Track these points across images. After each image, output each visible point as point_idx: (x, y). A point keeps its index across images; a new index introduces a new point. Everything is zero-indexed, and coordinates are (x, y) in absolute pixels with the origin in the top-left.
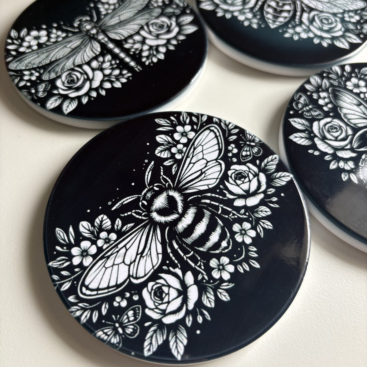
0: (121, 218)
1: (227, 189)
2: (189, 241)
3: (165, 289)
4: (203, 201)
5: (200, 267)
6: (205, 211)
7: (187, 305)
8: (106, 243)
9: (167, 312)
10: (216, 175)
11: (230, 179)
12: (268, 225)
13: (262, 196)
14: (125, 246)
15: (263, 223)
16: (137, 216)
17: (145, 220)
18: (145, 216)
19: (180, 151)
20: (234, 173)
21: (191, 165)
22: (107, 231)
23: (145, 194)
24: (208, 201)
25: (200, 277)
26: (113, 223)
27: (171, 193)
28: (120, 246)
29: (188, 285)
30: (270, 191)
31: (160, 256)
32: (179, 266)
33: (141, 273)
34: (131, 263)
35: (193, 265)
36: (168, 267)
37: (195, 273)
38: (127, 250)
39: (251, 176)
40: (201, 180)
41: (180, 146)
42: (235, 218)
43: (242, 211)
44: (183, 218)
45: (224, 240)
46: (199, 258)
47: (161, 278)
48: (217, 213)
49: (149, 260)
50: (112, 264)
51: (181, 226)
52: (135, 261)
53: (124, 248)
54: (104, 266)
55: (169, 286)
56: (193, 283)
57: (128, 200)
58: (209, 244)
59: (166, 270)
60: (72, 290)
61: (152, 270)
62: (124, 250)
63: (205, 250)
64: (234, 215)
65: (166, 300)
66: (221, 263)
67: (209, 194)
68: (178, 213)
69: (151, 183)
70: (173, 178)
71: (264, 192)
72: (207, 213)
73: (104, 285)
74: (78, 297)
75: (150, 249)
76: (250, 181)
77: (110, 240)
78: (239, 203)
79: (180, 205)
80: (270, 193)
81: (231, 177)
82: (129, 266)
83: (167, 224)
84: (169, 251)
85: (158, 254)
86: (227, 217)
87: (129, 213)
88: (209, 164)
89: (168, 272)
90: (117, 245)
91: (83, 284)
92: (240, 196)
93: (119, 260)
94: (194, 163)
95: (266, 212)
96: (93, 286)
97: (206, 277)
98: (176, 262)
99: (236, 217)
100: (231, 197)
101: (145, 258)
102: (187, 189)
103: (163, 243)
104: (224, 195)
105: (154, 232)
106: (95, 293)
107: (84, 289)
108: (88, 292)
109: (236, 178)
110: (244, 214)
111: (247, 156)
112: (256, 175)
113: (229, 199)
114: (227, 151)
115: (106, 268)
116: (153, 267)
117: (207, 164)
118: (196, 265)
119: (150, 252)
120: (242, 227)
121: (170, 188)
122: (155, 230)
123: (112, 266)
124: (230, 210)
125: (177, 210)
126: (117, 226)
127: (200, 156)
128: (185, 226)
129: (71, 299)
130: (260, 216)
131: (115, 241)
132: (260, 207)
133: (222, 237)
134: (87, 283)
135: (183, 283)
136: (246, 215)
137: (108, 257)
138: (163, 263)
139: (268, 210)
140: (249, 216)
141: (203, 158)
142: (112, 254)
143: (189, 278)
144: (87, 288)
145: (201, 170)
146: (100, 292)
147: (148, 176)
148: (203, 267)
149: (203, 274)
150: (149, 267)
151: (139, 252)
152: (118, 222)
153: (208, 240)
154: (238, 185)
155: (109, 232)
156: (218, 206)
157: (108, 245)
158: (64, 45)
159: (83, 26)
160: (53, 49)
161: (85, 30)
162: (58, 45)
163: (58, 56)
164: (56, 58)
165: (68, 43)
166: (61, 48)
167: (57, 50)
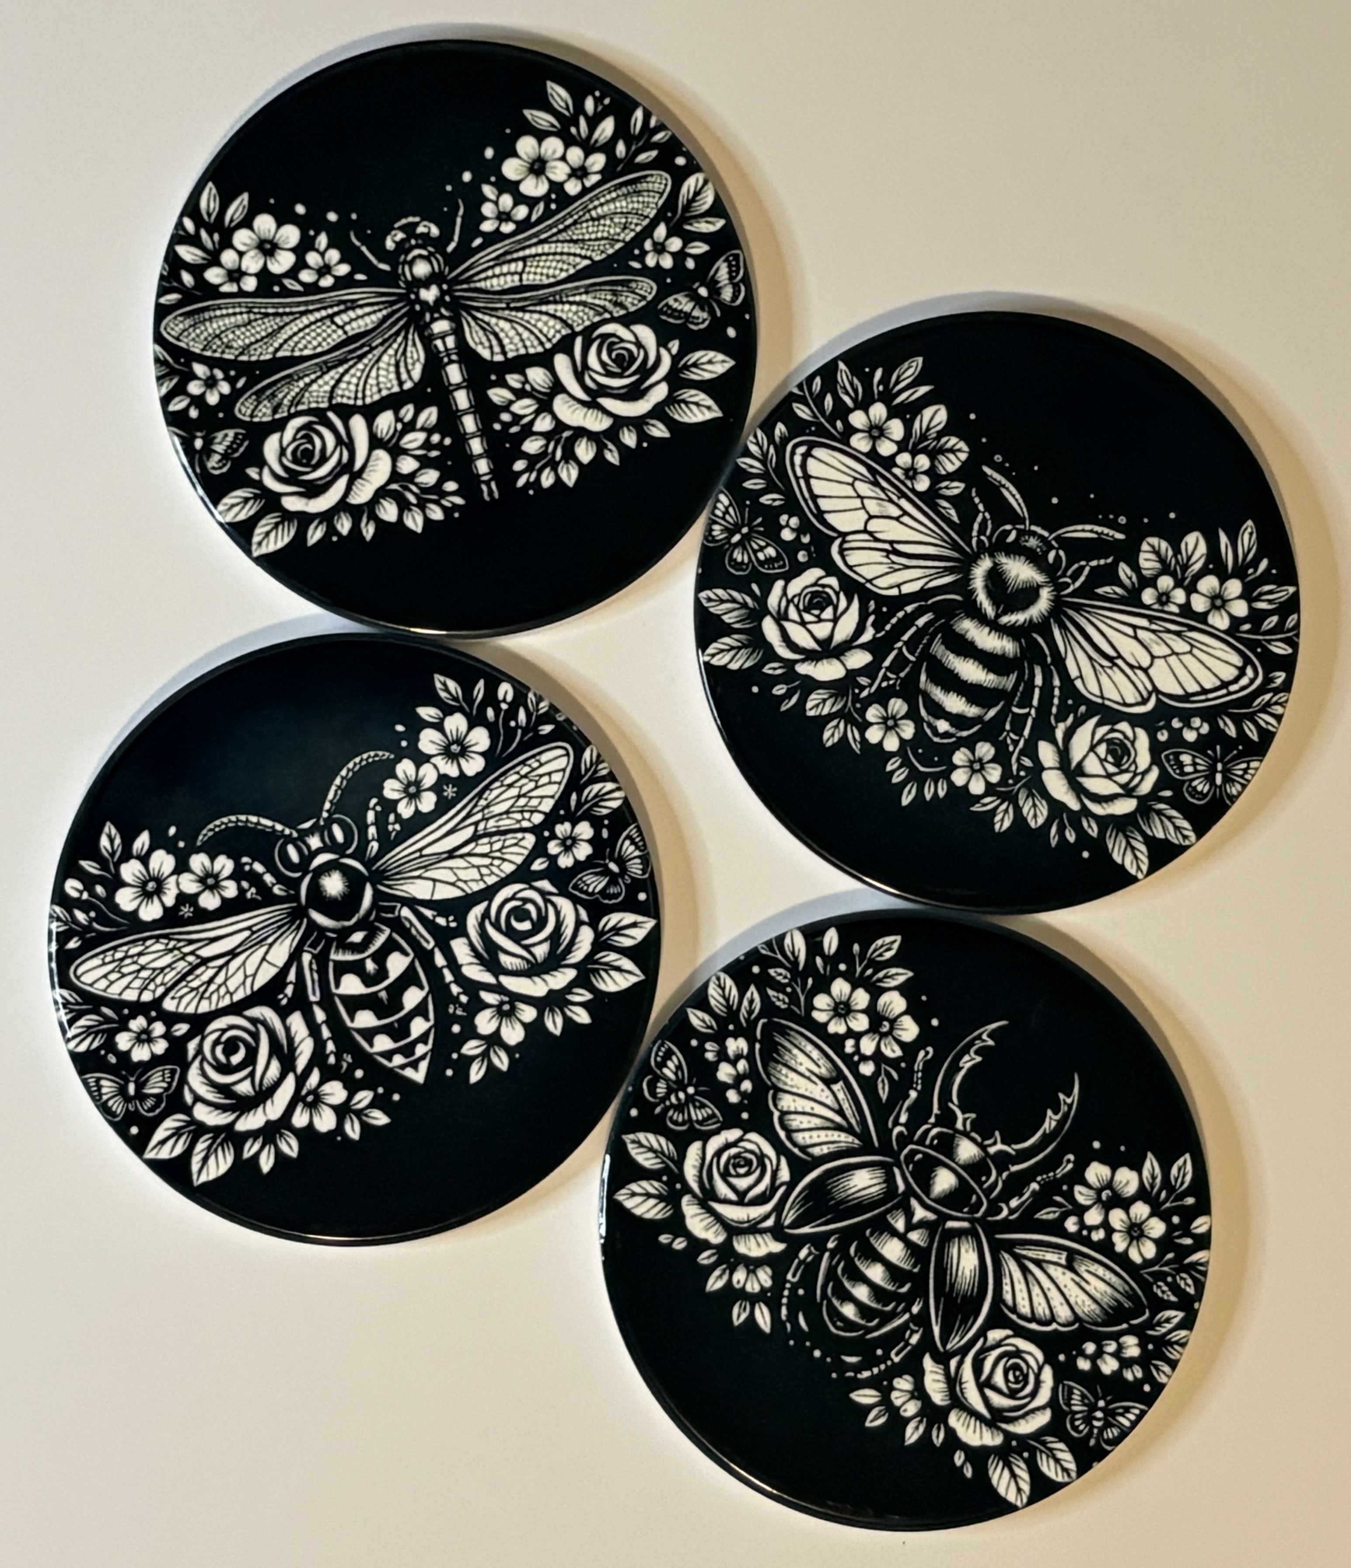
0: (966, 491)
1: (1079, 722)
2: (938, 649)
3: (828, 613)
4: (1038, 671)
5: (885, 678)
6: (1013, 677)
7: (803, 661)
8: (906, 471)
9: (786, 624)
10: (1111, 693)
11: (1105, 729)
12: (1003, 822)
13: (1074, 805)
14: (905, 513)
15: (1006, 811)
16: (976, 526)
17: (970, 545)
18: (980, 542)
19: (1164, 598)
20: (1126, 737)
21: (1130, 631)
22: (933, 467)
23: (1034, 534)
24: (1039, 680)
25: (863, 681)
26: (951, 477)
27: (1045, 594)
28: (904, 503)
29: (842, 658)
30: (1090, 826)
31: (894, 592)
32: (879, 635)
33: (853, 558)
34: (871, 534)
35: (887, 663)
36: (873, 612)
37: (870, 670)
38: (897, 519)
39: (1124, 778)
40: (1091, 658)
41: (1179, 596)
42: (1008, 746)
43: (1027, 762)
44: (987, 629)
45: (952, 725)
46: (902, 675)
47: (850, 602)
48: (1012, 705)
49: (884, 569)
50: (862, 494)
51: (969, 628)
52: (877, 540)
53: (900, 513)
54: (856, 479)
55: (835, 620)
56: (849, 667)
57: (1013, 496)
58: (937, 693)
59: (868, 608)
60: (797, 427)
61: (862, 581)
62: (896, 512)
63: (922, 685)
64: (1015, 743)
65: (808, 617)
66: (900, 722)
67: (1057, 682)
68: (998, 616)
69: (1065, 543)
70: (1087, 591)
71: (1085, 812)
72: (1009, 682)
73: (818, 487)
74: (785, 440)
75: (907, 567)
76: (1109, 776)
77: (912, 478)
78: (1047, 753)
79: (1019, 618)
80: (1085, 824)
81: (1112, 730)
82: (865, 531)
83: (969, 594)
84: (909, 609)
85: (898, 586)
86: (1008, 727)
87: (981, 507)
88: (1140, 673)
89: (863, 615)
90: (903, 495)
91: (812, 445)
92: (1064, 754)
93: (873, 507)
94: (1136, 637)
95: (1035, 816)
96: (813, 467)
97: (865, 693)
98: (888, 627)
99: (1011, 748)
100: (1059, 734)
101: (886, 560)
102: (1063, 627)
103: (923, 594)
104: (1062, 718)
105: (946, 569)
106: (799, 473)
107: (802, 450)
108: (798, 459)
109: (1110, 742)
110: (1021, 767)
111: (1181, 765)
112: (1128, 791)
113: (1053, 729)
114: (1186, 717)
115: (852, 485)
116: (870, 581)
117: (1140, 668)
118: (887, 669)
119: (899, 570)
120: (989, 762)
121: (1059, 587)
122: (949, 571)
123: (859, 496)
124: (1026, 732)
125: (1005, 613)
126: (947, 488)
127: (1159, 650)
128: (969, 636)
129: (780, 429)
130: (1021, 803)
131: (913, 490)
132: (1044, 802)
133: (958, 720)
134: (818, 452)
135: (848, 646)
136: (1018, 770)
137: (876, 484)
138: (881, 600)
139: (1041, 820)
140: (1018, 779)
141: (1153, 657)
142: (883, 489)
143: (859, 659)
144: (806, 455)
145: (1120, 656)
146: (802, 482)
147: (1083, 531)
148: (884, 684)
149: (871, 685)
150: (868, 572)
151: (897, 546)
152: (956, 488)
153: (947, 689)
154: (1092, 748)
155: (931, 473)
156: (1031, 706)
157: (902, 477)
158: (330, 311)
159: (410, 257)
160: (295, 310)
161: (409, 278)
162: (312, 302)
163: (300, 346)
164: (293, 351)
165: (342, 307)
166: (318, 315)
167: (305, 320)
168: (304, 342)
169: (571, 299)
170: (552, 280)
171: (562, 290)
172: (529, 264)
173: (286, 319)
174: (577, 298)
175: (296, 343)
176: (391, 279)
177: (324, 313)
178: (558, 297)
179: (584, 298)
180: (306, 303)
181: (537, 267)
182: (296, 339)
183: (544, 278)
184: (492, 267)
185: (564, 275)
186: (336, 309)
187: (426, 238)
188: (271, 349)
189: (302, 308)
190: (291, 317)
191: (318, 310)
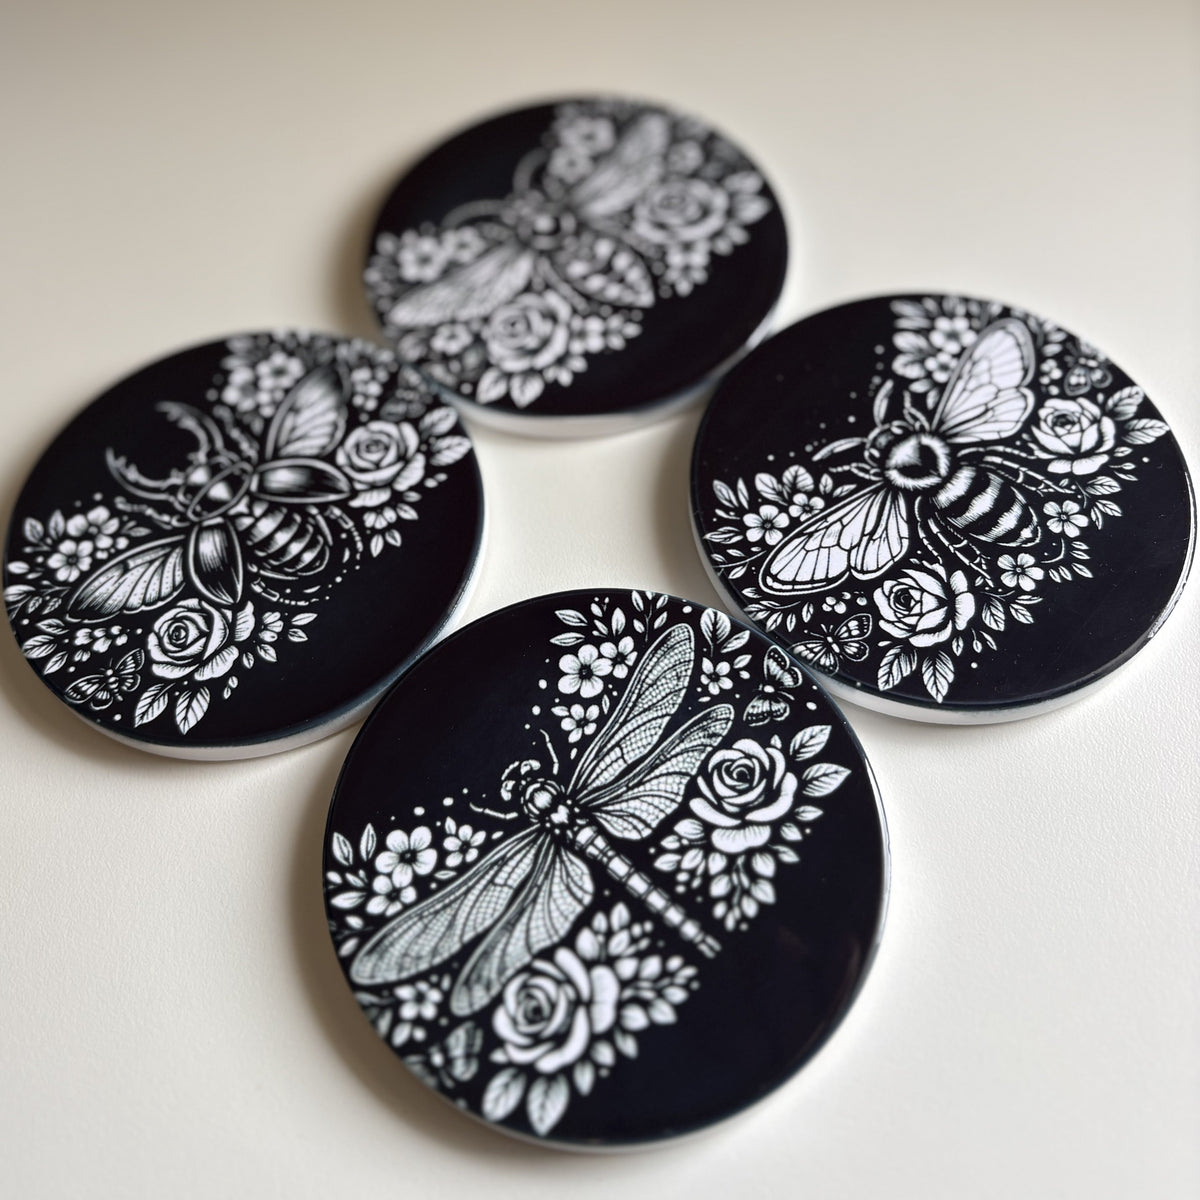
2: (960, 522)
4: (989, 459)
6: (992, 476)
10: (1015, 416)
14: (840, 520)
16: (861, 474)
17: (876, 482)
18: (875, 475)
21: (966, 394)
23: (875, 438)
24: (998, 460)
27: (926, 440)
28: (831, 519)
30: (1122, 452)
31: (905, 542)
34: (852, 548)
38: (843, 526)
40: (984, 423)
44: (949, 485)
45: (1027, 527)
48: (1015, 482)
50: (817, 546)
51: (945, 497)
52: (858, 545)
53: (839, 523)
54: (803, 548)
58: (998, 531)
61: (891, 563)
62: (838, 526)
63: (989, 540)
67: (1001, 449)
68: (939, 476)
71: (1110, 452)
72: (996, 480)
75: (886, 528)
79: (943, 463)
80: (1120, 455)
82: (849, 551)
83: (917, 491)
85: (901, 538)
87: (846, 468)
88: (1001, 394)
90: (825, 517)
91: (767, 573)
93: (829, 541)
94: (972, 391)
96: (786, 576)
101: (877, 542)
102: (956, 435)
105: (893, 502)
106: (789, 587)
107: (769, 581)
108: (777, 585)
115: (807, 552)
116: (893, 558)
119: (887, 534)
122: (894, 499)
123: (818, 549)
125: (937, 470)
128: (953, 499)
131: (822, 510)
134: (774, 569)
137: (810, 535)
141: (990, 383)
142: (816, 531)
144: (775, 579)
145: (985, 404)
146: (797, 587)
151: (867, 532)
156: (1018, 469)
158: (488, 877)
159: (527, 797)
160: (458, 894)
161: (536, 812)
162: (470, 879)
163: (479, 920)
164: (475, 928)
165: (496, 868)
166: (480, 887)
167: (471, 897)
168: (480, 916)
169: (673, 753)
170: (649, 748)
171: (662, 750)
172: (624, 746)
173: (455, 906)
174: (678, 750)
175: (475, 920)
176: (523, 822)
177: (484, 882)
178: (662, 757)
179: (682, 746)
180: (465, 883)
181: (631, 744)
182: (472, 917)
183: (642, 749)
184: (597, 765)
185: (656, 739)
186: (492, 873)
187: (533, 775)
188: (456, 939)
189: (464, 889)
190: (459, 902)
191: (477, 882)
